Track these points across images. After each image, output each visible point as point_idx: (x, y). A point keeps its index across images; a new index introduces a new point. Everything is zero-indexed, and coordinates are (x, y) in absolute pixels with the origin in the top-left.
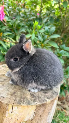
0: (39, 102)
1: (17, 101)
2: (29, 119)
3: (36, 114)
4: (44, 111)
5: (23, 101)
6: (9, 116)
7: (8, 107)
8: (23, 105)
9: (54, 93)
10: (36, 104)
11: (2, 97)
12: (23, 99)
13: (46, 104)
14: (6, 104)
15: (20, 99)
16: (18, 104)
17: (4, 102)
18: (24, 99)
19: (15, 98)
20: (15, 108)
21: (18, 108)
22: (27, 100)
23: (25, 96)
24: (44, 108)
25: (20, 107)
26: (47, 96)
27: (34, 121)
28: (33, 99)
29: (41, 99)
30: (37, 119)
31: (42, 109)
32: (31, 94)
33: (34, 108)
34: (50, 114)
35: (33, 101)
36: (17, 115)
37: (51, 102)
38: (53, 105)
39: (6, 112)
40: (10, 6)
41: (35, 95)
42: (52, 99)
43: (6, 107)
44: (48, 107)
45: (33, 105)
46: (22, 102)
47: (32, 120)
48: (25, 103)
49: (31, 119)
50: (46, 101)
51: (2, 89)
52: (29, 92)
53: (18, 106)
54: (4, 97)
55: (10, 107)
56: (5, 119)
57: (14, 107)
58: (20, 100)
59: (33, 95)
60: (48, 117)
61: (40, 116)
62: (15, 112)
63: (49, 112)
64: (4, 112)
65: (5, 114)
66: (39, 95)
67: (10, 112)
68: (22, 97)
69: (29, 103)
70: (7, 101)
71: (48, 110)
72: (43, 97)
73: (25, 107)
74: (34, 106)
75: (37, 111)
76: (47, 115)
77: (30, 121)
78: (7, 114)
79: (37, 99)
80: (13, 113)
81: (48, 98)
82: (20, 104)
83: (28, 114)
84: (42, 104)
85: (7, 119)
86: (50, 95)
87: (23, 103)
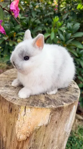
0: (55, 105)
1: (30, 103)
2: (43, 125)
3: (51, 119)
4: (61, 116)
5: (37, 103)
6: (22, 119)
7: (20, 109)
8: (37, 107)
9: (73, 97)
10: (51, 107)
11: (13, 98)
12: (36, 102)
13: (63, 108)
14: (18, 106)
15: (34, 101)
16: (31, 105)
17: (16, 104)
18: (38, 101)
19: (27, 101)
20: (28, 110)
21: (31, 110)
22: (41, 102)
23: (39, 98)
24: (60, 112)
25: (33, 110)
26: (64, 100)
27: (49, 127)
28: (48, 102)
29: (57, 102)
30: (53, 126)
31: (58, 114)
32: (45, 97)
33: (49, 111)
34: (68, 121)
35: (48, 104)
36: (30, 118)
37: (69, 106)
38: (71, 110)
39: (18, 115)
40: (22, 1)
41: (50, 98)
42: (70, 103)
43: (18, 108)
44: (65, 113)
45: (47, 108)
46: (35, 104)
47: (46, 126)
48: (38, 105)
49: (46, 124)
50: (63, 104)
51: (14, 91)
52: (43, 95)
53: (31, 108)
54: (16, 99)
55: (22, 109)
56: (17, 123)
57: (26, 109)
58: (33, 103)
59: (48, 98)
60: (65, 125)
61: (56, 122)
62: (28, 115)
63: (66, 119)
64: (16, 115)
65: (17, 117)
66: (55, 98)
67: (22, 114)
68: (35, 100)
69: (43, 105)
70: (19, 103)
71: (66, 117)
72: (59, 100)
73: (38, 109)
74: (49, 110)
75: (53, 116)
76: (64, 123)
77: (45, 127)
78: (20, 117)
79: (53, 102)
80: (25, 116)
81: (65, 102)
82: (33, 106)
83: (42, 118)
84: (59, 108)
85: (19, 123)
86: (68, 99)
87: (37, 105)
